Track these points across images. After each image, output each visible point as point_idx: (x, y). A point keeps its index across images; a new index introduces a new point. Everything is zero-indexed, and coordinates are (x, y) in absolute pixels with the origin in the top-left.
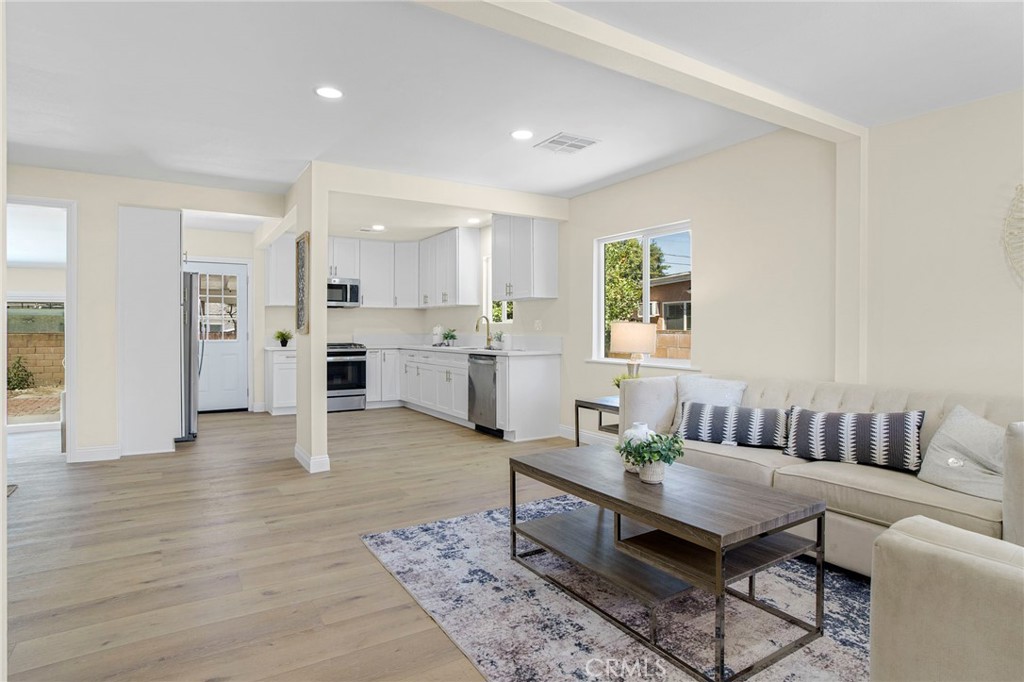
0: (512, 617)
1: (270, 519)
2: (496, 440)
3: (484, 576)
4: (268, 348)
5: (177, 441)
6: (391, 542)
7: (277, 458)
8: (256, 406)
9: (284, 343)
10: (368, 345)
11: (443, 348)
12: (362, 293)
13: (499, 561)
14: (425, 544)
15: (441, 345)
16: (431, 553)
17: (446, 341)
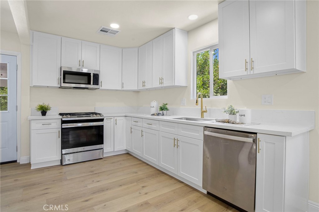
8: (22, 160)
9: (44, 113)
11: (160, 117)
12: (101, 79)
15: (158, 114)
17: (161, 112)
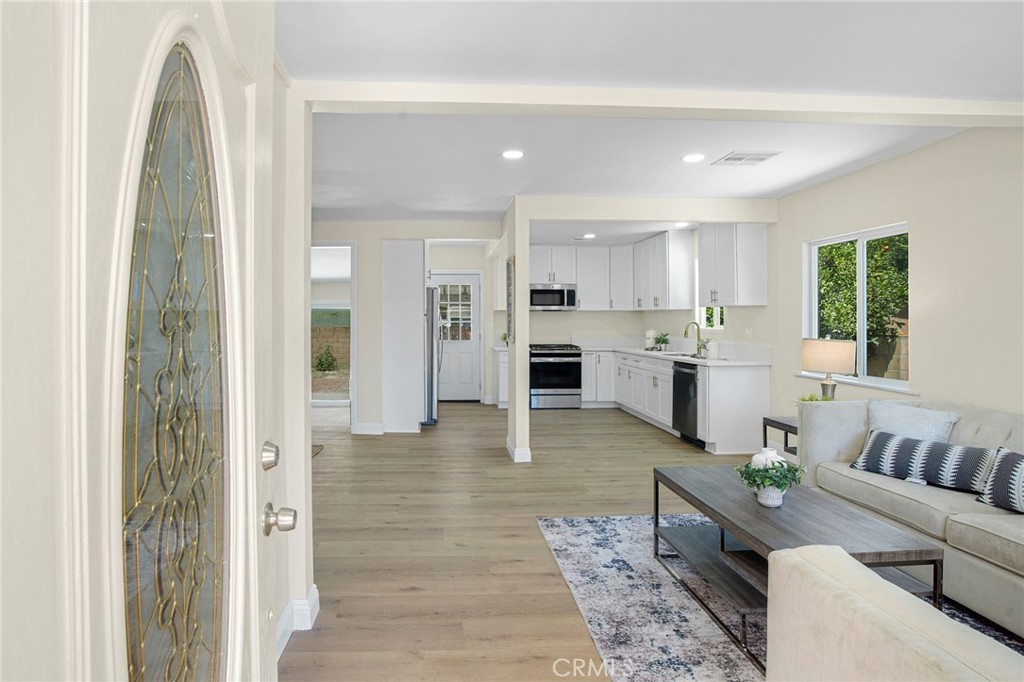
0: (631, 599)
1: (475, 494)
2: (699, 450)
3: (622, 565)
4: (497, 349)
5: (422, 424)
6: (559, 526)
7: (493, 446)
8: (487, 400)
10: (584, 347)
11: (655, 353)
12: (578, 296)
13: (641, 556)
14: (586, 532)
15: (652, 349)
16: (586, 541)
17: (658, 346)
